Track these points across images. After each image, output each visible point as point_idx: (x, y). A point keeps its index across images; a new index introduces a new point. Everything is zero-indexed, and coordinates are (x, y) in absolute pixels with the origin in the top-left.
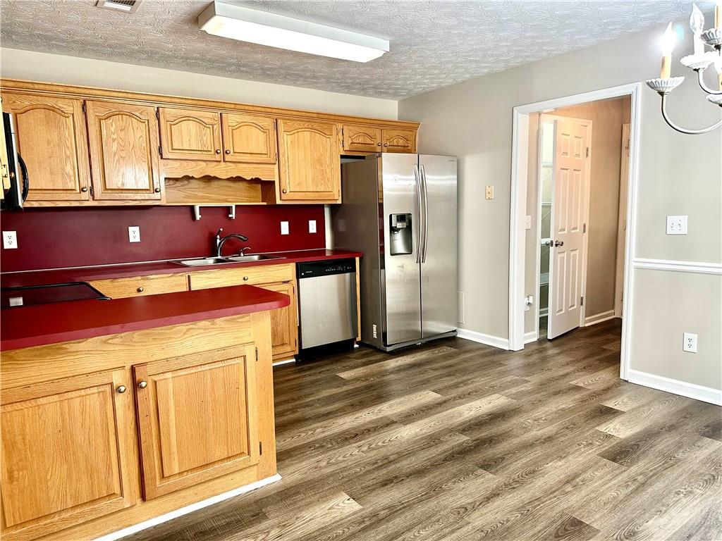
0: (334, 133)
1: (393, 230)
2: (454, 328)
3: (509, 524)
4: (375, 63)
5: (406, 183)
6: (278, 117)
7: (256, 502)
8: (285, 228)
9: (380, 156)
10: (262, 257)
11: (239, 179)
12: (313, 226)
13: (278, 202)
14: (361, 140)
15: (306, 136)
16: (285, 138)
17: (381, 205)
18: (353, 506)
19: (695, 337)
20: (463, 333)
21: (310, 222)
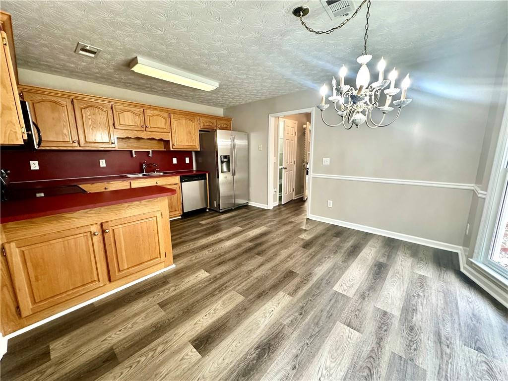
0: (196, 120)
1: (222, 162)
2: (247, 202)
3: (267, 275)
4: (213, 92)
5: (227, 143)
6: (171, 113)
7: (164, 277)
8: (175, 161)
9: (216, 131)
10: (164, 173)
11: (153, 139)
12: (187, 160)
13: (171, 149)
14: (208, 124)
15: (184, 121)
16: (174, 122)
17: (217, 152)
18: (207, 274)
19: (331, 202)
20: (251, 203)
21: (186, 158)
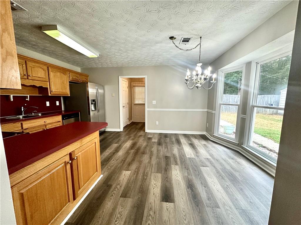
0: (67, 74)
1: (92, 104)
2: (105, 129)
3: (158, 161)
5: (94, 91)
6: (49, 67)
8: (48, 104)
9: (87, 83)
10: (42, 114)
11: (34, 86)
12: (58, 103)
13: (50, 95)
14: (75, 77)
15: (59, 74)
16: (52, 74)
17: (88, 97)
18: (128, 173)
19: (158, 122)
20: (107, 130)
21: (57, 102)
